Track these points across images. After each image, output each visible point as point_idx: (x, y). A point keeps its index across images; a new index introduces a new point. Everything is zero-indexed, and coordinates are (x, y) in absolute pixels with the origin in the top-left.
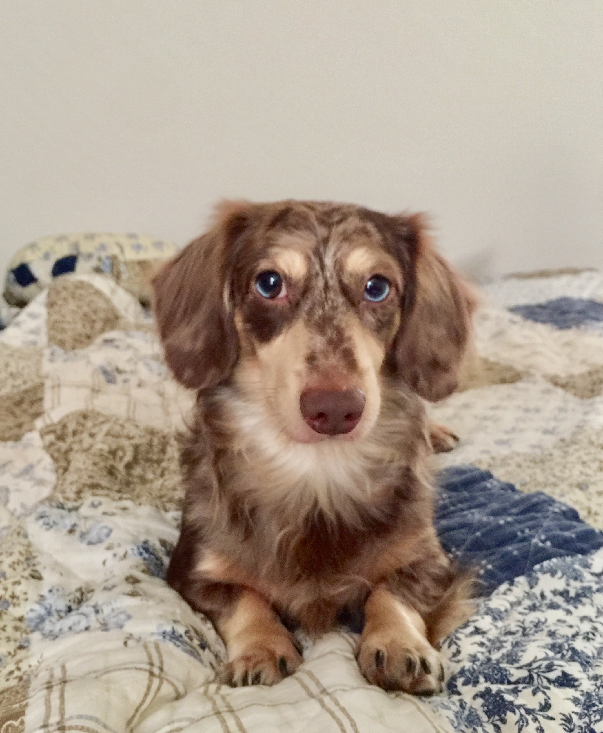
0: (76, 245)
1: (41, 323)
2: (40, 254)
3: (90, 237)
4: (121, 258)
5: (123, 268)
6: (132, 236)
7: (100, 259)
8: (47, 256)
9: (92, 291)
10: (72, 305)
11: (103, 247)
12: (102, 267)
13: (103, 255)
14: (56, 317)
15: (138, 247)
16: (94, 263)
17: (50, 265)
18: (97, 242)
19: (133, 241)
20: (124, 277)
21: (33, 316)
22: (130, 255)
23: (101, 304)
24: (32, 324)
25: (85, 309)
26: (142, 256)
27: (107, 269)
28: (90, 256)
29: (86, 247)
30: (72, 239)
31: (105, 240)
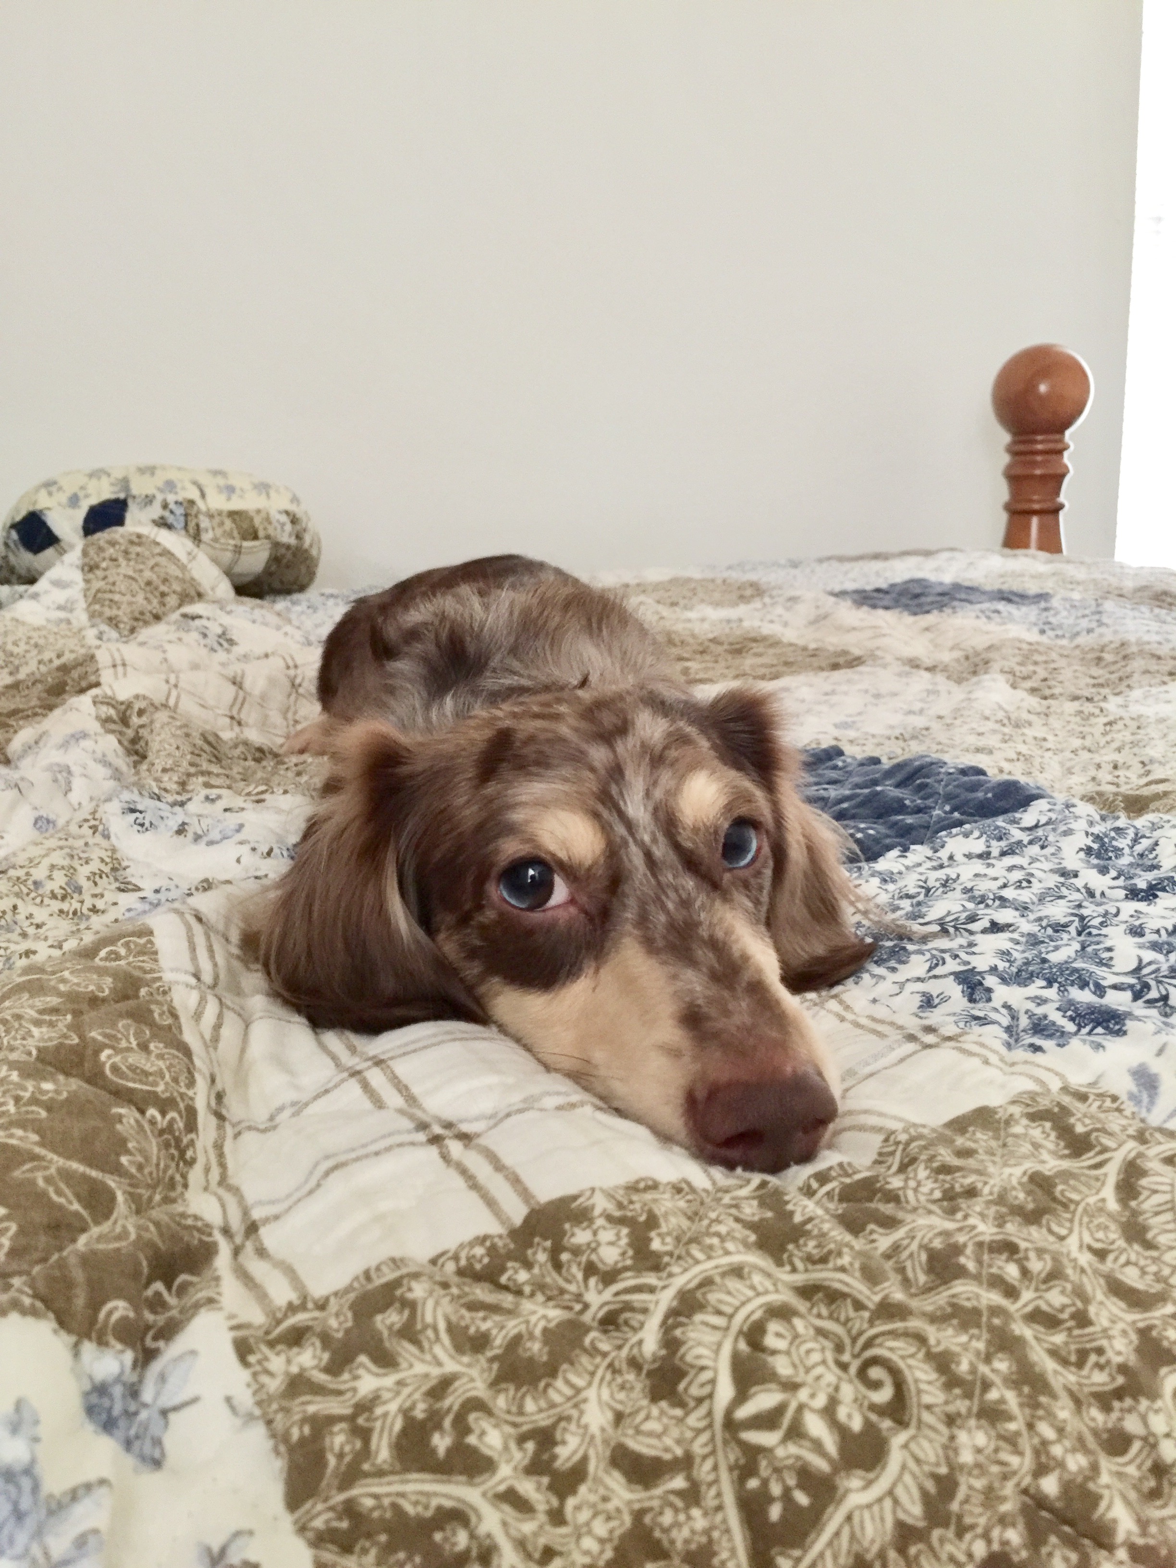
0: (125, 483)
1: (76, 592)
2: (63, 498)
3: (151, 470)
4: (200, 504)
5: (204, 523)
6: (216, 473)
7: (165, 506)
8: (74, 501)
9: (157, 550)
10: (126, 568)
11: (170, 485)
12: (171, 519)
13: (171, 498)
14: (97, 584)
15: (230, 490)
16: (156, 511)
17: (80, 514)
18: (160, 479)
19: (221, 481)
20: (206, 537)
21: (58, 584)
22: (217, 502)
23: (173, 570)
24: (60, 596)
25: (148, 574)
26: (236, 504)
27: (179, 524)
28: (149, 500)
29: (140, 487)
30: (118, 474)
31: (172, 475)
